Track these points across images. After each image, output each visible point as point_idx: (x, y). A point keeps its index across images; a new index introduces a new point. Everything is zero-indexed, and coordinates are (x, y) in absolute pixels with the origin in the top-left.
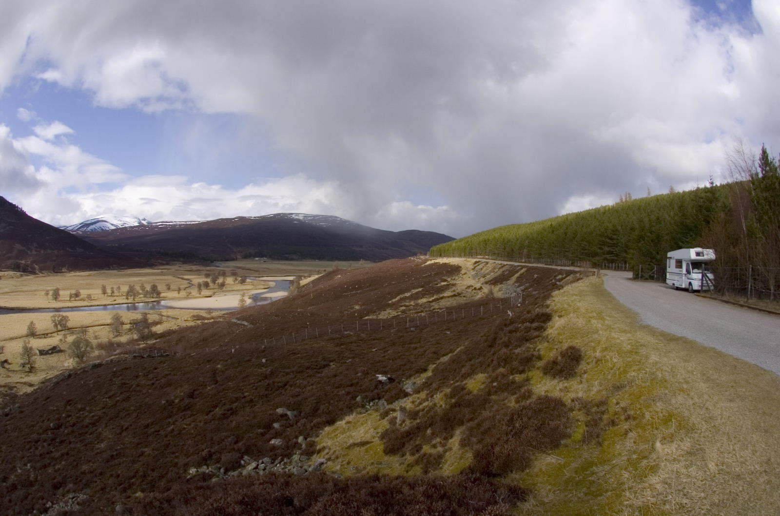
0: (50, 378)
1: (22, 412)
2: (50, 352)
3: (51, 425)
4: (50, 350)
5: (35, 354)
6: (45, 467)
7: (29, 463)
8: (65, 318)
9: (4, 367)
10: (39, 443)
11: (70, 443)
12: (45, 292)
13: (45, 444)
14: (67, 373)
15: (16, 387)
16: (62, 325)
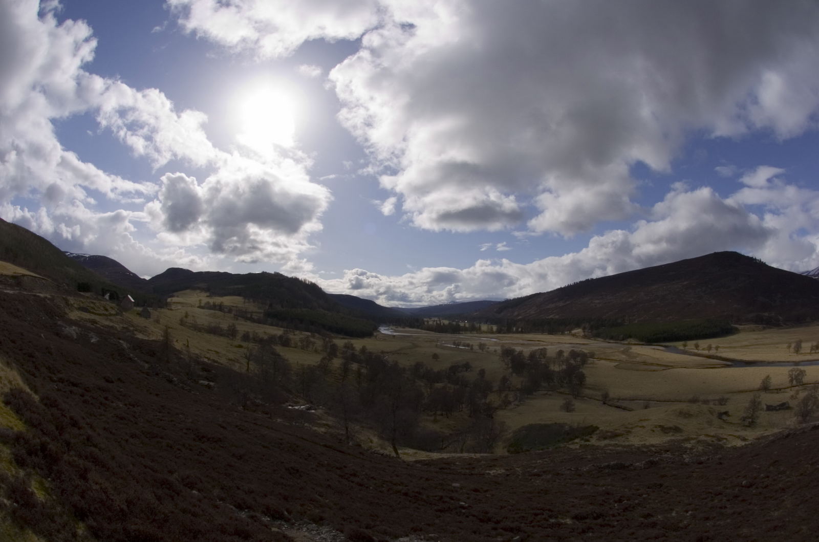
0: (766, 436)
1: (721, 463)
2: (778, 408)
3: (743, 483)
4: (778, 406)
5: (762, 409)
6: (707, 519)
7: (692, 511)
8: (802, 373)
9: (720, 418)
10: (719, 496)
11: (750, 504)
12: (787, 345)
13: (725, 498)
14: (787, 432)
15: (726, 439)
16: (797, 380)
